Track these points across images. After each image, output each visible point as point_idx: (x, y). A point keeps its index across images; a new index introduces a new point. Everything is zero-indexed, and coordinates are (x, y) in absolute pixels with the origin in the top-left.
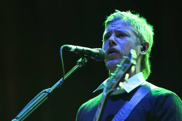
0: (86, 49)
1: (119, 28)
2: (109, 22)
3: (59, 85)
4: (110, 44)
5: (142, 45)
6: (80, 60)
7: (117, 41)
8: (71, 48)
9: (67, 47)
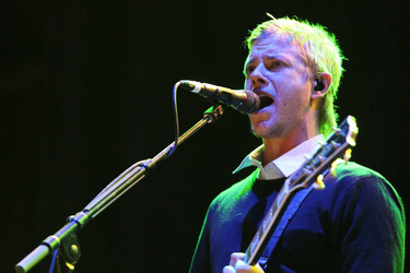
0: (221, 89)
1: (271, 51)
2: (253, 40)
3: (167, 154)
4: (254, 82)
5: (317, 80)
6: (210, 110)
7: (267, 77)
8: (193, 88)
9: (187, 85)
